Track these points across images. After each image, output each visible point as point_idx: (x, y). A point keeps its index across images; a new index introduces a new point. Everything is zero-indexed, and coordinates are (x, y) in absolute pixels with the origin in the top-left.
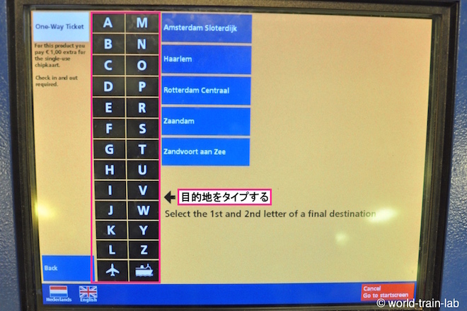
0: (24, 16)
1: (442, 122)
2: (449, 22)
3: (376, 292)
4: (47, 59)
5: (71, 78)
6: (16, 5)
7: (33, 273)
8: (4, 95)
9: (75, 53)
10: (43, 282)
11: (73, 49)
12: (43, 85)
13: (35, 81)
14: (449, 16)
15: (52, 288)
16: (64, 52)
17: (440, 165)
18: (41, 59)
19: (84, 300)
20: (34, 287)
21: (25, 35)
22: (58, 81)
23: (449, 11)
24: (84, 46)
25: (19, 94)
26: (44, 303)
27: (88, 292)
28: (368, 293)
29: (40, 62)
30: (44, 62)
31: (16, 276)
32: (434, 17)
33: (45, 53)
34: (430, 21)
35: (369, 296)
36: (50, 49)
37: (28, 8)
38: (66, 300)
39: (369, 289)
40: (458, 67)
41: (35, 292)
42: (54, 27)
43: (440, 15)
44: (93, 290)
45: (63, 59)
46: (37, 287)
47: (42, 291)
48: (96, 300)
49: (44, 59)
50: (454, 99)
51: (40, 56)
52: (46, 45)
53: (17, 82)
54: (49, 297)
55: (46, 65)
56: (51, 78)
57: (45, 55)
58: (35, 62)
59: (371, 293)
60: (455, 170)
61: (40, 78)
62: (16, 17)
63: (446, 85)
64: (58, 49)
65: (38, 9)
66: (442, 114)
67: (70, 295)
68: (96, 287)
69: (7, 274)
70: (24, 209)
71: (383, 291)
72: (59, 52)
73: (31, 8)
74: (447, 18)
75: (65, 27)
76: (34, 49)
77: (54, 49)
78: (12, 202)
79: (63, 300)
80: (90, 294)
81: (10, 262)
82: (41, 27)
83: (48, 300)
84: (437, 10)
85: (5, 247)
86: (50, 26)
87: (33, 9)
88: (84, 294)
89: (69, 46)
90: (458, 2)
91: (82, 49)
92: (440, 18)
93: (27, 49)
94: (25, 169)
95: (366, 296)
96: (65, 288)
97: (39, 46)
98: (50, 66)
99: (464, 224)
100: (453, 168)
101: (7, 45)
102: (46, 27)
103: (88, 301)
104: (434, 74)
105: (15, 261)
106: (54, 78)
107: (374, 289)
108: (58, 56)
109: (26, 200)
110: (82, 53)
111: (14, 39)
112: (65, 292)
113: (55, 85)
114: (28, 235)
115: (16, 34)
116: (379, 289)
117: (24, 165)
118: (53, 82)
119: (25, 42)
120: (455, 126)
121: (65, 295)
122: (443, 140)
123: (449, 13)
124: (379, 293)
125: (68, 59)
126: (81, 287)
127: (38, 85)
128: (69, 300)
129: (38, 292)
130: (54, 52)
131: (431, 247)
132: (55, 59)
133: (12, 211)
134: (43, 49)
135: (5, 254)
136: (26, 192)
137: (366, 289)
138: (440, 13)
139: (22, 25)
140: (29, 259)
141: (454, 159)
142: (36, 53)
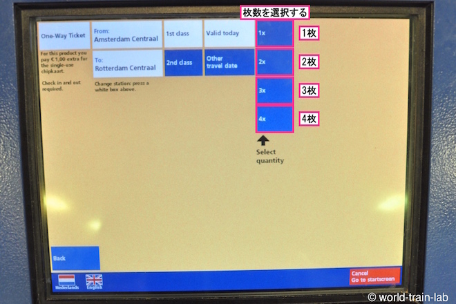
0: (31, 27)
1: (421, 115)
2: (425, 22)
3: (363, 277)
4: (52, 66)
5: (74, 83)
6: (23, 17)
7: (43, 263)
8: (13, 100)
9: (78, 59)
10: (52, 271)
11: (76, 56)
12: (49, 90)
13: (42, 87)
14: (425, 15)
15: (61, 277)
16: (68, 59)
17: (420, 155)
18: (47, 66)
19: (91, 288)
20: (44, 276)
21: (31, 45)
22: (62, 86)
23: (424, 10)
24: (85, 53)
25: (27, 99)
26: (54, 291)
27: (94, 280)
28: (356, 277)
29: (46, 69)
30: (49, 69)
31: (27, 267)
32: (411, 17)
33: (50, 60)
34: (408, 21)
35: (357, 280)
36: (54, 56)
37: (34, 20)
38: (74, 288)
39: (357, 274)
40: (434, 63)
41: (45, 280)
42: (58, 36)
43: (416, 15)
44: (98, 278)
45: (67, 66)
46: (46, 276)
47: (51, 280)
48: (101, 288)
49: (50, 66)
50: (431, 93)
51: (45, 63)
52: (52, 53)
53: (25, 88)
54: (58, 285)
55: (52, 72)
56: (56, 83)
57: (51, 62)
58: (41, 69)
59: (359, 277)
60: (434, 160)
61: (46, 83)
62: (23, 28)
63: (424, 80)
64: (62, 56)
65: (43, 20)
66: (421, 108)
67: (77, 283)
68: (101, 275)
69: (19, 265)
70: (33, 204)
71: (370, 276)
72: (63, 59)
73: (37, 20)
74: (423, 18)
75: (68, 37)
76: (40, 57)
77: (58, 57)
78: (22, 198)
79: (70, 288)
80: (96, 282)
81: (21, 253)
82: (46, 36)
83: (57, 288)
84: (414, 10)
85: (16, 240)
86: (54, 35)
87: (39, 21)
88: (90, 282)
89: (72, 54)
90: (433, 2)
91: (84, 56)
92: (416, 18)
93: (34, 57)
94: (33, 167)
95: (354, 281)
96: (72, 277)
97: (45, 54)
98: (55, 72)
99: (444, 211)
100: (432, 158)
101: (15, 54)
102: (51, 37)
103: (94, 288)
104: (412, 70)
105: (26, 253)
106: (59, 83)
107: (362, 274)
108: (62, 62)
109: (35, 195)
110: (84, 59)
111: (22, 48)
112: (73, 280)
113: (60, 89)
114: (38, 228)
115: (23, 44)
116: (366, 274)
117: (33, 164)
118: (59, 86)
119: (32, 51)
120: (433, 119)
121: (73, 283)
122: (423, 132)
123: (425, 13)
124: (366, 277)
125: (71, 65)
126: (87, 275)
127: (44, 89)
128: (77, 288)
129: (48, 281)
130: (58, 59)
131: (415, 234)
132: (60, 66)
133: (23, 207)
134: (49, 57)
135: (17, 246)
136: (35, 188)
137: (354, 273)
138: (416, 13)
139: (29, 35)
140: (39, 251)
141: (433, 150)
142: (42, 60)
